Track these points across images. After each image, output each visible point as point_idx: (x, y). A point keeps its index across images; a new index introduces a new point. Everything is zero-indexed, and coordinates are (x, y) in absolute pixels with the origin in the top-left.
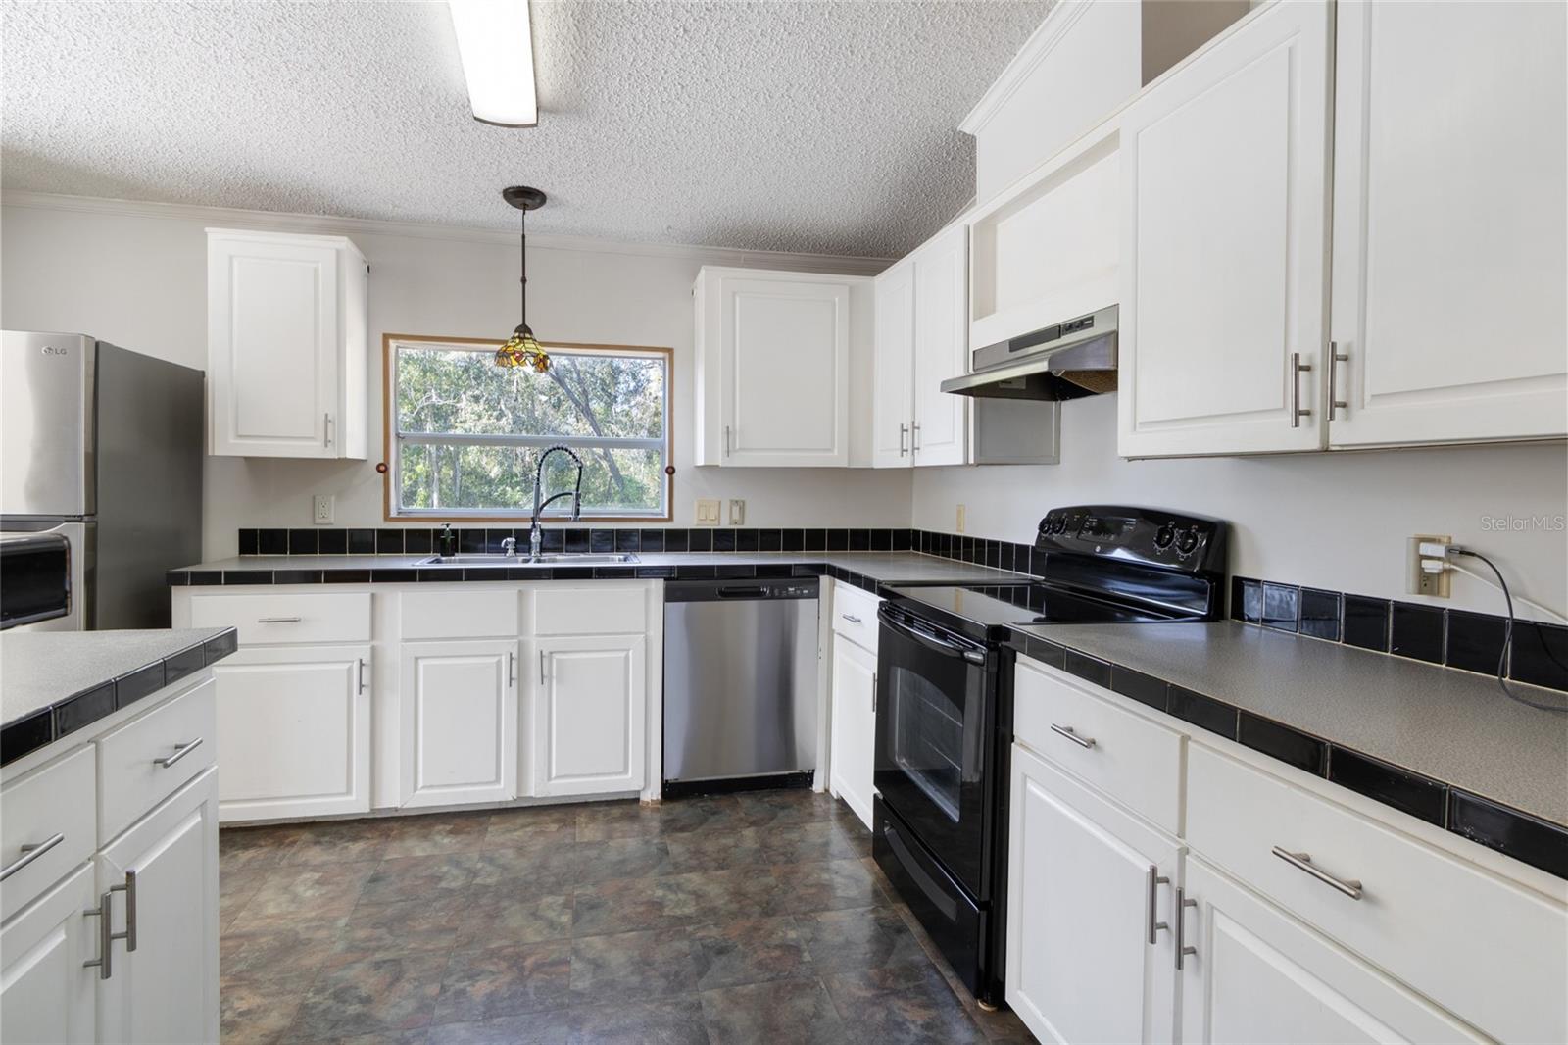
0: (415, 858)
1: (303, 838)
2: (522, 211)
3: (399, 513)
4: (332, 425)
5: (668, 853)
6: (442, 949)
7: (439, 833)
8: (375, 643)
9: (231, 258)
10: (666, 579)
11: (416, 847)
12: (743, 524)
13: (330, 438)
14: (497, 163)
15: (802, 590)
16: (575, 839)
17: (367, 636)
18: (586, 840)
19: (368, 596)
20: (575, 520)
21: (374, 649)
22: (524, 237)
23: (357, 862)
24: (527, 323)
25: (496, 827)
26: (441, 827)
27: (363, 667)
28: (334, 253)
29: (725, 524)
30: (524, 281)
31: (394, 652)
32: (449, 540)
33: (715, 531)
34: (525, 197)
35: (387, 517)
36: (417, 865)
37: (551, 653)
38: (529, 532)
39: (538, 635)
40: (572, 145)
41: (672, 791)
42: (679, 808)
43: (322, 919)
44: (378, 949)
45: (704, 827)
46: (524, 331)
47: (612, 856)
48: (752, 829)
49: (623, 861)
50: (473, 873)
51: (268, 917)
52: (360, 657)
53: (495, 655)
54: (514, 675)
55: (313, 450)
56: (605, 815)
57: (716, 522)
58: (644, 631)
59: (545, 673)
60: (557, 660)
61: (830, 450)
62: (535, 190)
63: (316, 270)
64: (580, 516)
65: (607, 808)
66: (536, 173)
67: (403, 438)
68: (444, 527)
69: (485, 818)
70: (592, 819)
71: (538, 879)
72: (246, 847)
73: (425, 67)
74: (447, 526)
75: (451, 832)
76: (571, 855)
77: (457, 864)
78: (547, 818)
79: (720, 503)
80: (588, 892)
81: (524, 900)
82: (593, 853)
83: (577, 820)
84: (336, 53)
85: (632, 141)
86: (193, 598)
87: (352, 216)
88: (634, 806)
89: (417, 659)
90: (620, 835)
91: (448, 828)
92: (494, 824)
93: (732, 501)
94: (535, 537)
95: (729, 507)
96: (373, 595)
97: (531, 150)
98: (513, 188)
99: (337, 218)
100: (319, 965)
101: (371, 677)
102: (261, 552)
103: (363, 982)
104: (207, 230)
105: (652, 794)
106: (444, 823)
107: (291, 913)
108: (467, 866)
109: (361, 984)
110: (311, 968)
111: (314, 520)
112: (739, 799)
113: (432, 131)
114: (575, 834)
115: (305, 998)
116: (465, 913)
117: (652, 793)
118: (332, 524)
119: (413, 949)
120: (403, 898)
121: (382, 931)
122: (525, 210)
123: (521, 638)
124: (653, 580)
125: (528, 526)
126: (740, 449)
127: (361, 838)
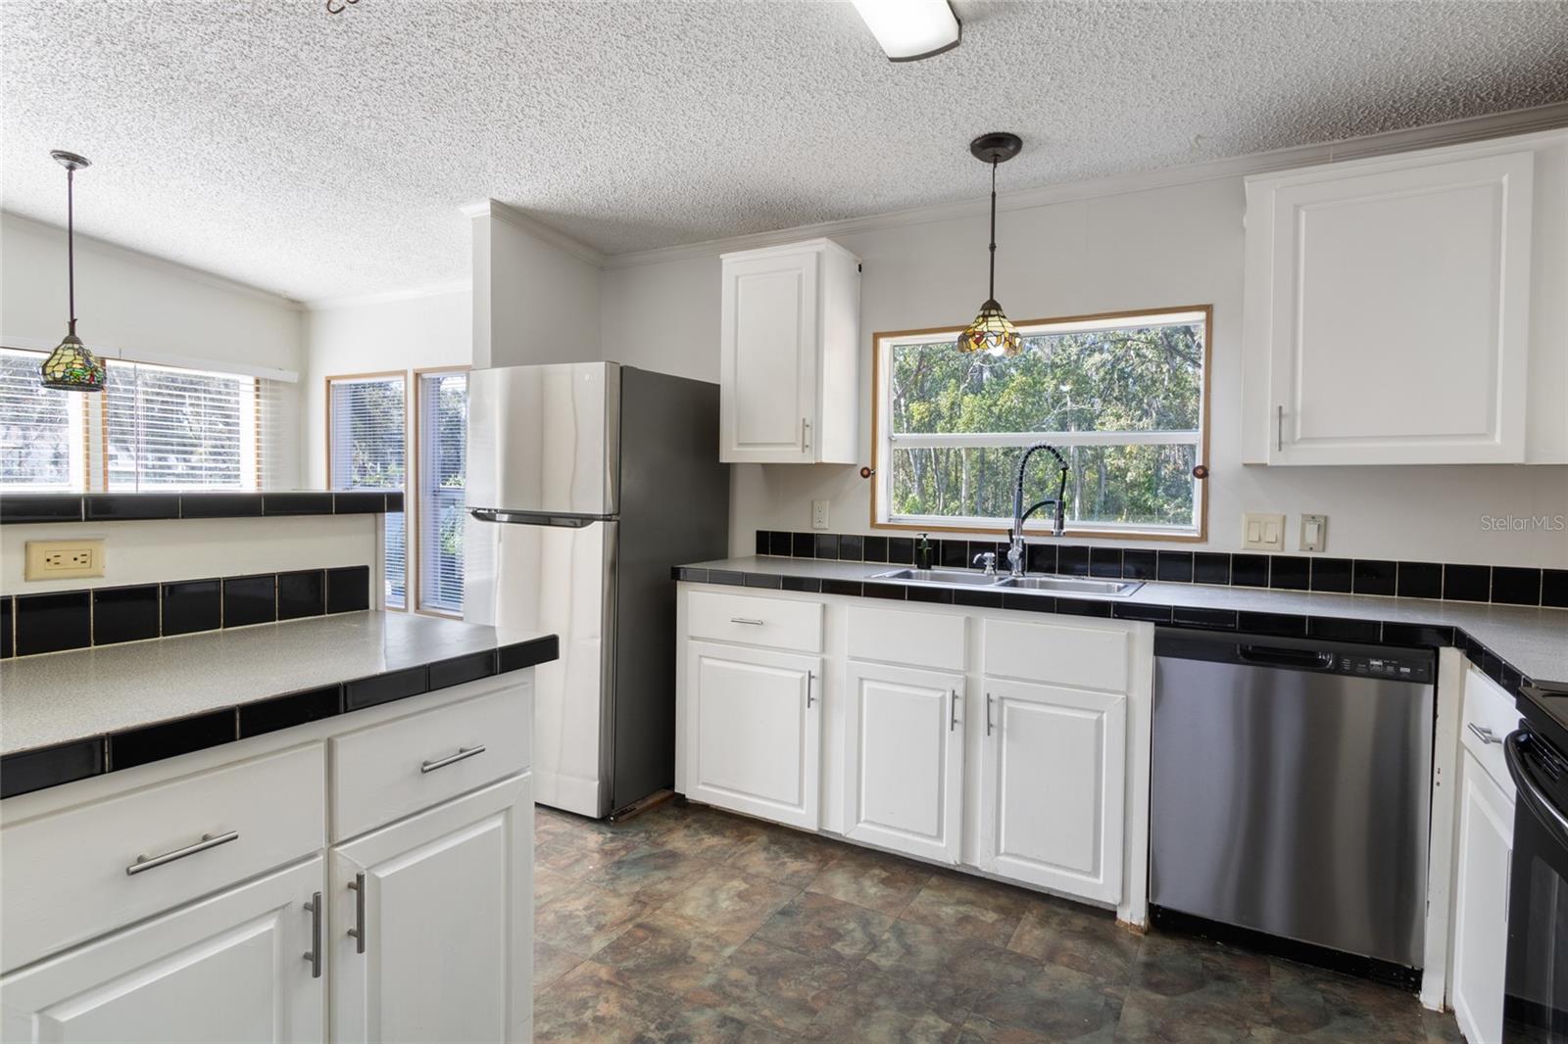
0: (834, 900)
1: (759, 839)
2: (992, 165)
3: (890, 520)
4: (809, 430)
5: (1117, 1018)
6: (788, 1031)
7: (872, 878)
8: (826, 656)
9: (737, 278)
10: (1157, 624)
11: (840, 884)
12: (1324, 550)
13: (807, 443)
14: (948, 113)
15: (1397, 667)
16: (1006, 944)
17: (817, 648)
18: (1019, 951)
19: (818, 608)
20: (1058, 535)
21: (824, 662)
22: (994, 195)
23: (783, 884)
24: (995, 298)
25: (932, 892)
26: (877, 871)
27: (812, 680)
28: (814, 256)
29: (1292, 549)
30: (993, 247)
31: (842, 670)
32: (925, 551)
33: (1275, 558)
34: (996, 146)
35: (874, 524)
36: (830, 909)
37: (1002, 698)
38: (1006, 547)
39: (988, 675)
40: (1021, 58)
41: (1163, 920)
42: (1171, 948)
43: (718, 939)
44: (738, 1000)
45: (1192, 995)
46: (991, 307)
47: (1040, 989)
48: (1272, 1031)
49: (1049, 1004)
50: (874, 944)
51: (682, 917)
52: (809, 669)
53: (939, 690)
54: (959, 716)
55: (792, 455)
56: (1062, 923)
57: (1277, 546)
58: (1123, 688)
59: (994, 721)
60: (1009, 708)
61: (1488, 434)
62: (1004, 133)
63: (800, 276)
64: (1065, 530)
65: (1069, 912)
66: (996, 110)
67: (895, 441)
68: (922, 537)
69: (925, 875)
70: (1044, 922)
71: (935, 984)
72: (715, 833)
73: (825, 17)
74: (925, 535)
75: (884, 881)
76: (990, 966)
77: (866, 924)
78: (991, 900)
79: (1285, 517)
80: (981, 1031)
81: (904, 1007)
82: (1017, 973)
83: (1024, 917)
84: (745, 37)
85: (1096, 23)
86: (690, 593)
87: (846, 217)
88: (1108, 924)
89: (861, 679)
90: (1065, 959)
91: (884, 874)
92: (929, 887)
93: (1304, 516)
94: (1014, 554)
95: (1300, 524)
96: (824, 606)
97: (977, 82)
98: (979, 138)
99: (835, 222)
100: (682, 994)
101: (818, 691)
102: (772, 554)
103: (700, 1036)
104: (722, 256)
105: (1131, 915)
106: (883, 868)
107: (700, 920)
108: (873, 931)
109: (698, 1038)
110: (673, 994)
111: (812, 523)
112: (1273, 969)
113: (868, 95)
114: (1010, 936)
115: (647, 1029)
116: (836, 995)
117: (1134, 914)
118: (826, 529)
119: (765, 1018)
120: (794, 946)
121: (753, 979)
122: (995, 163)
123: (967, 674)
124: (1138, 622)
125: (1006, 539)
126: (1301, 439)
127: (804, 857)
